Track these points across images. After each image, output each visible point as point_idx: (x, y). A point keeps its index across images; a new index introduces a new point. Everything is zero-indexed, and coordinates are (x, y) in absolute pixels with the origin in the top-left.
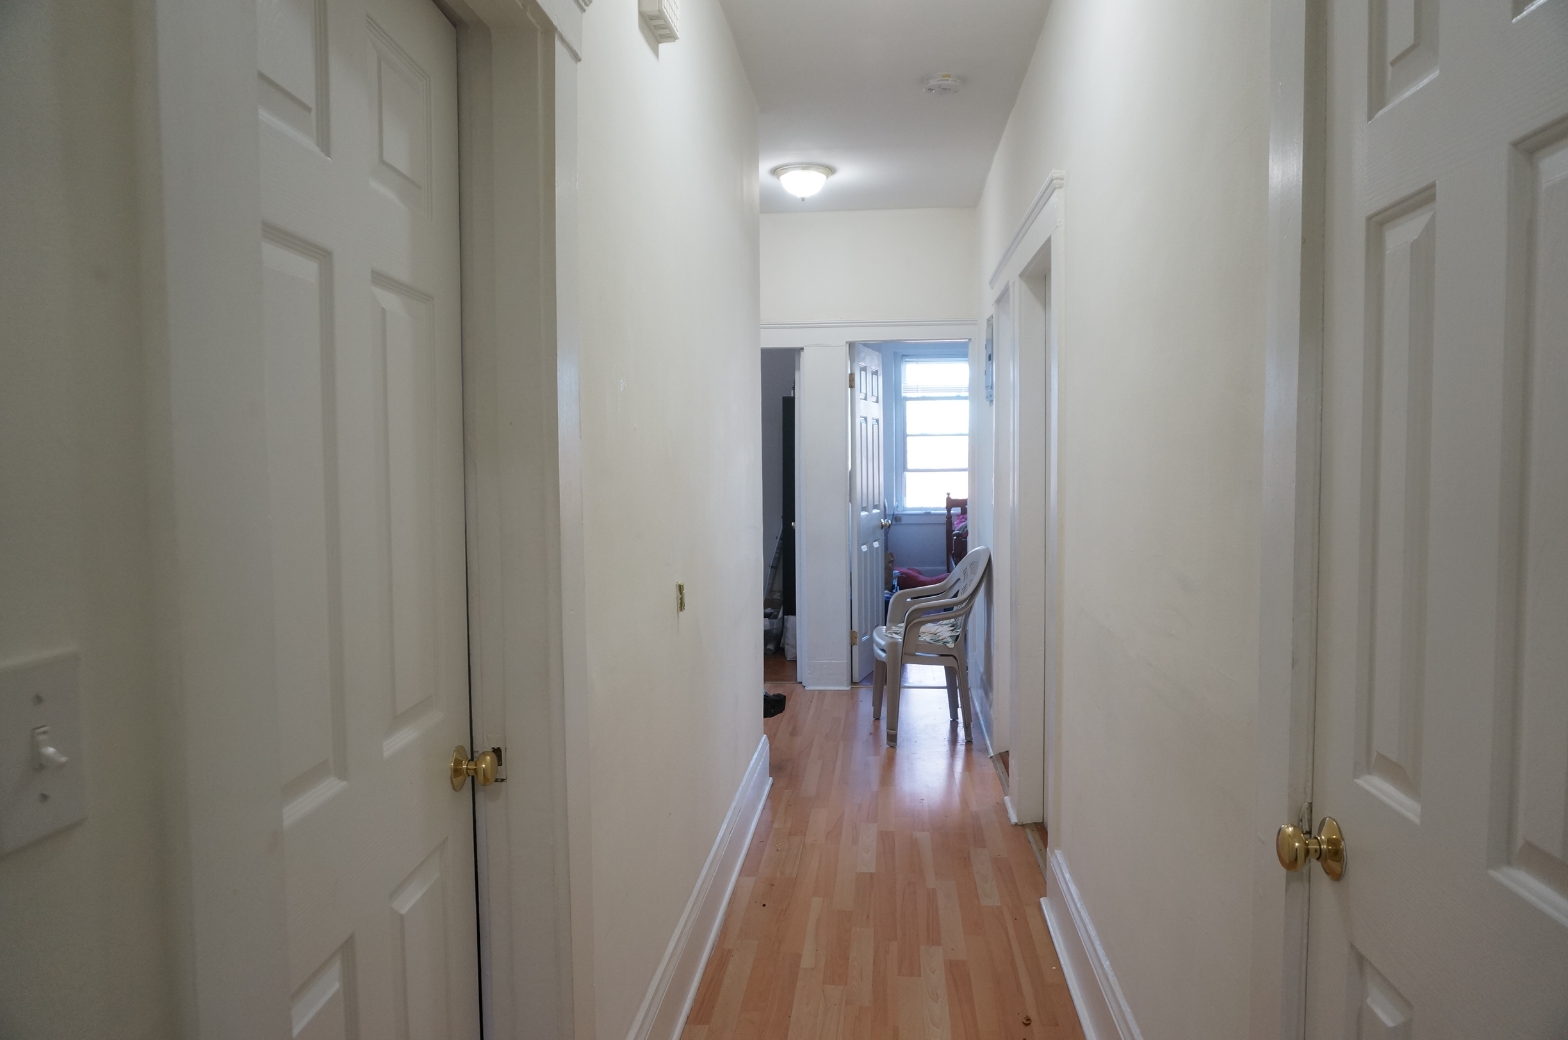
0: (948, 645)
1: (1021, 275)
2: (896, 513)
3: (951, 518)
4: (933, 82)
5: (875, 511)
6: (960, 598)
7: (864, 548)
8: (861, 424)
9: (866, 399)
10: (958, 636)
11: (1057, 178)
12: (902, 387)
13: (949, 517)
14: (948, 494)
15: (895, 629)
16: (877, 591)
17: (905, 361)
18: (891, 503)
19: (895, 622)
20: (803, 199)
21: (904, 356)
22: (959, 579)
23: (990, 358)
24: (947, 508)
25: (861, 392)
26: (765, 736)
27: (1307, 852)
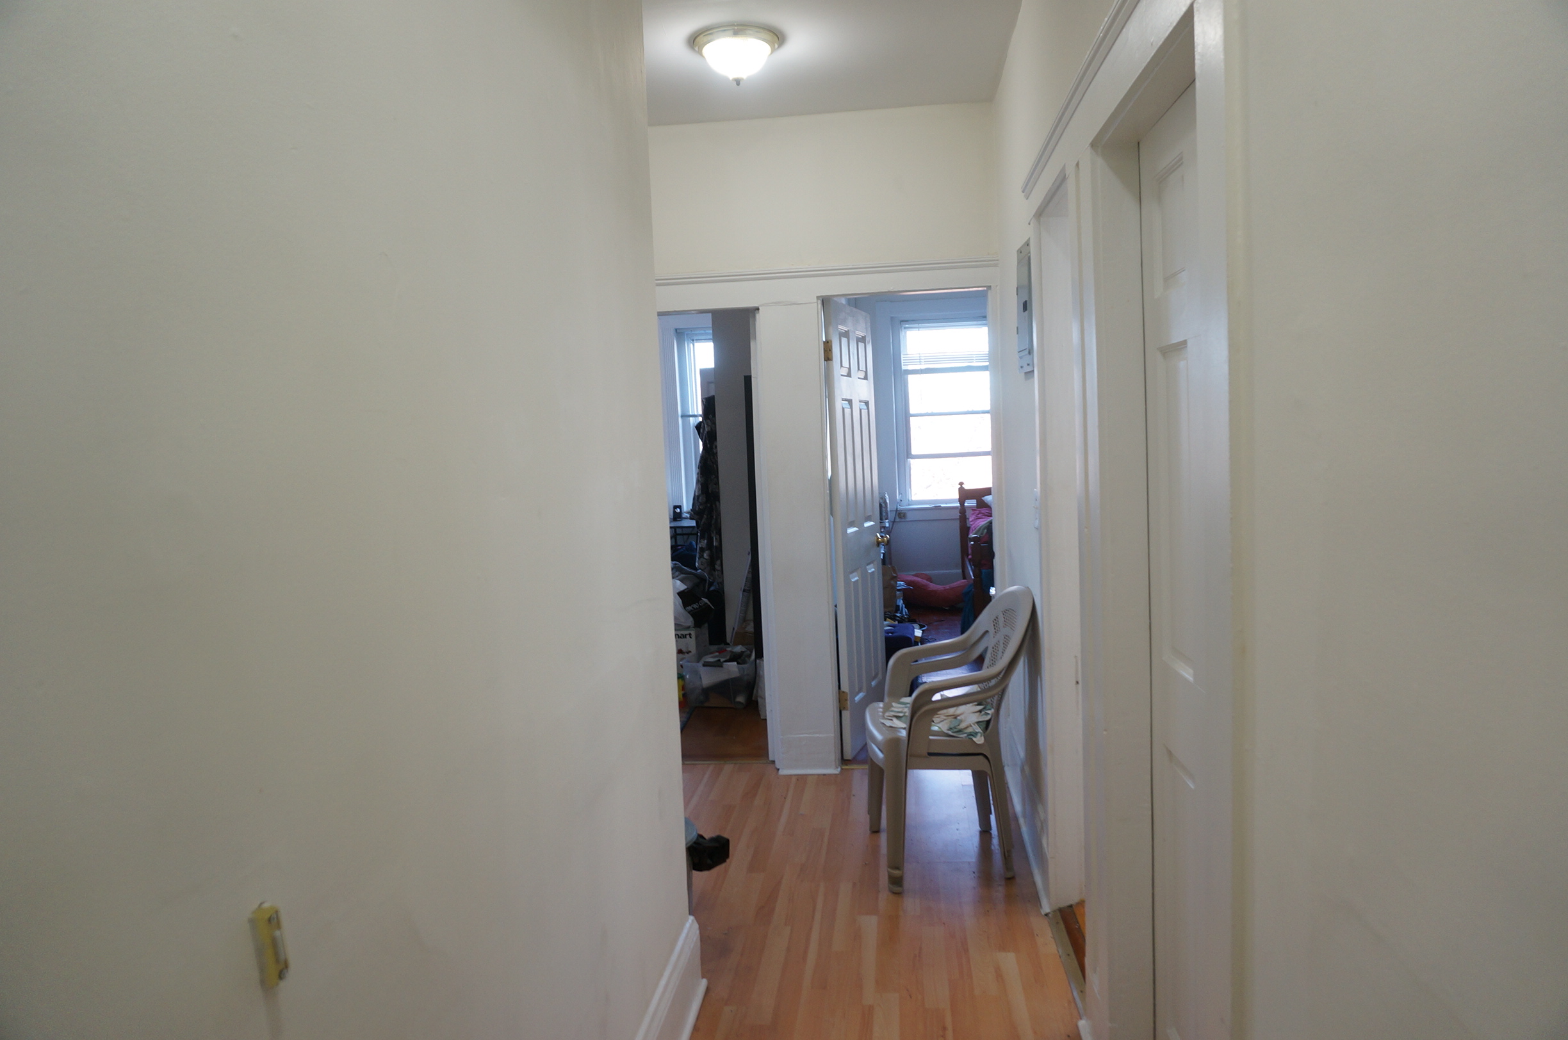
0: (974, 739)
1: (1093, 145)
2: (899, 507)
3: (965, 512)
5: (868, 523)
6: (990, 666)
7: (854, 578)
8: (843, 409)
9: (849, 375)
10: (988, 722)
12: (902, 359)
13: (963, 510)
14: (960, 484)
15: (896, 707)
17: (905, 328)
18: (893, 497)
19: (897, 694)
20: (738, 82)
21: (902, 321)
22: (987, 632)
23: (1026, 306)
24: (959, 500)
25: (841, 366)
26: (691, 918)
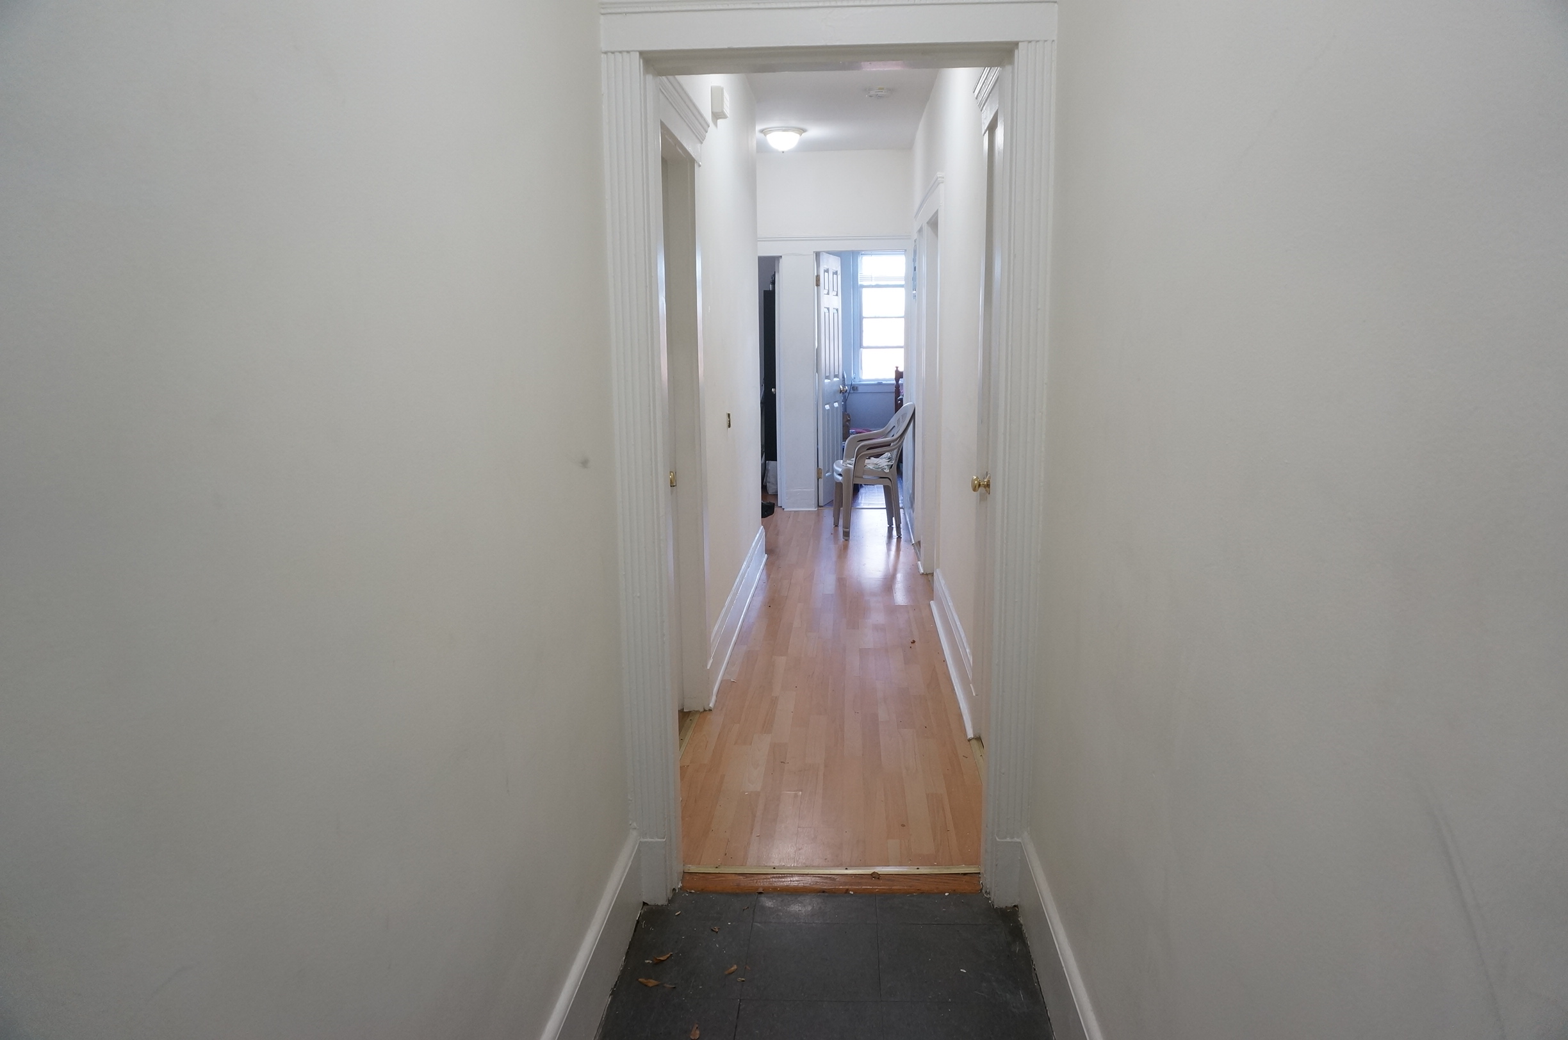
0: (887, 473)
1: (928, 223)
2: (853, 383)
3: (899, 388)
4: (872, 93)
5: (835, 379)
6: (895, 437)
7: (827, 407)
8: (825, 312)
9: (828, 294)
10: (892, 465)
11: (940, 177)
12: (859, 276)
13: (897, 387)
14: (897, 368)
15: (849, 462)
16: (837, 442)
17: (862, 258)
18: (849, 375)
19: (849, 457)
20: (783, 152)
21: (860, 256)
22: (895, 426)
24: (895, 379)
25: (825, 289)
26: (762, 527)
27: (980, 485)
